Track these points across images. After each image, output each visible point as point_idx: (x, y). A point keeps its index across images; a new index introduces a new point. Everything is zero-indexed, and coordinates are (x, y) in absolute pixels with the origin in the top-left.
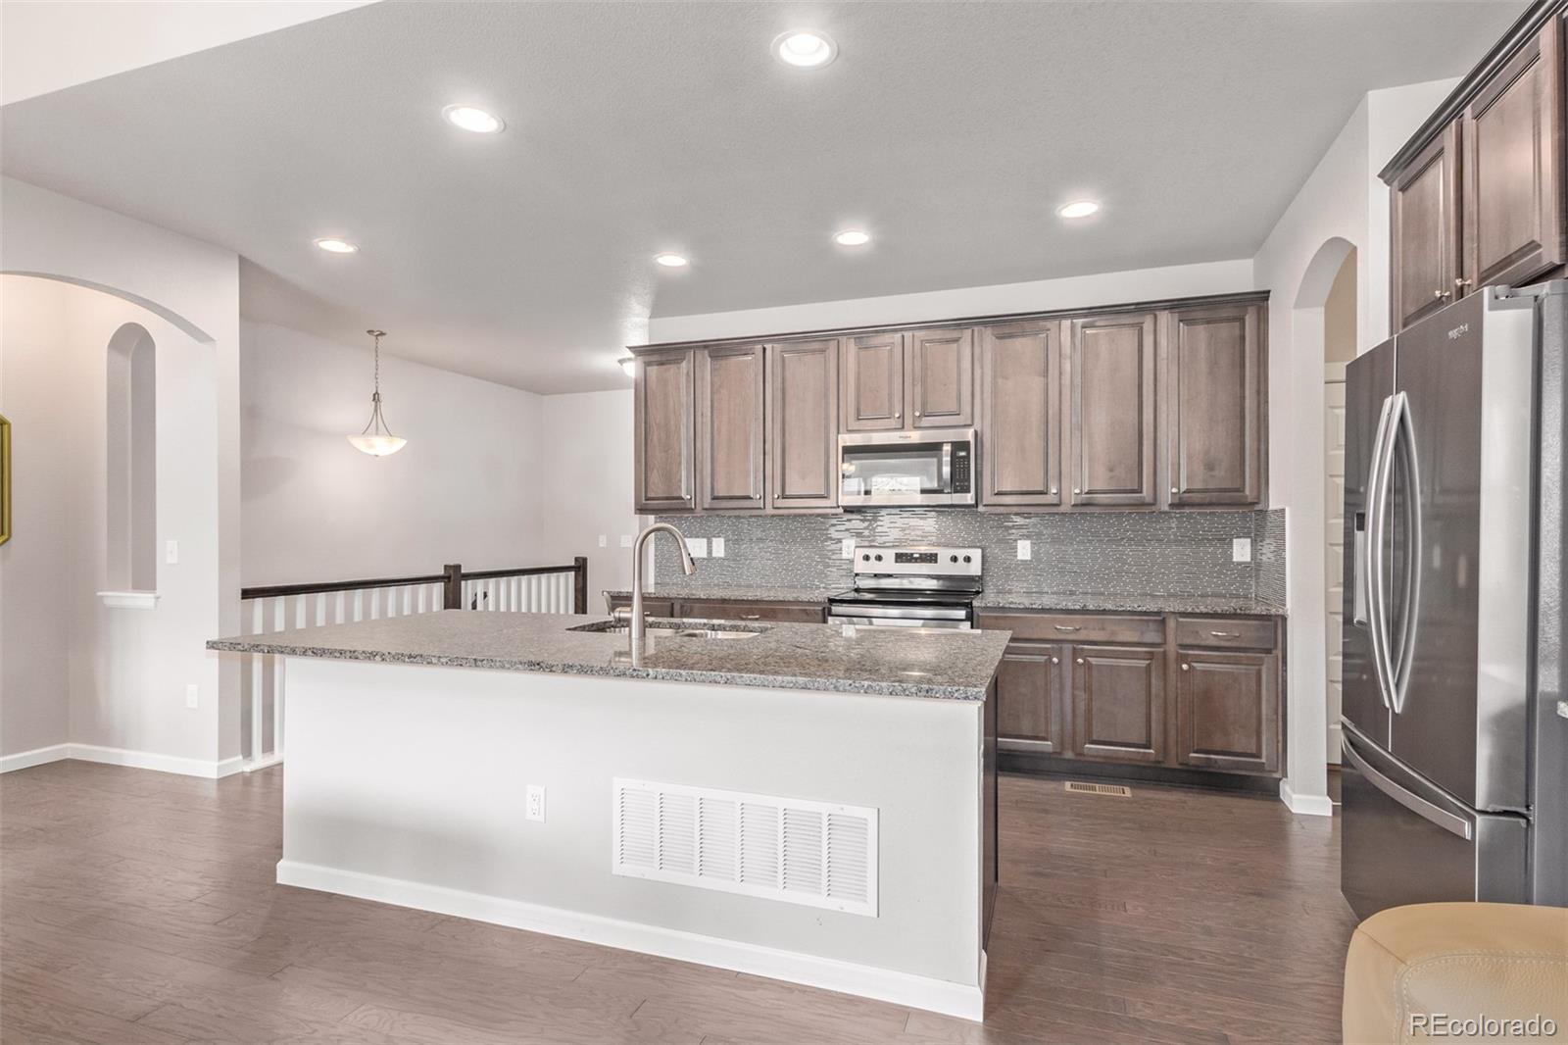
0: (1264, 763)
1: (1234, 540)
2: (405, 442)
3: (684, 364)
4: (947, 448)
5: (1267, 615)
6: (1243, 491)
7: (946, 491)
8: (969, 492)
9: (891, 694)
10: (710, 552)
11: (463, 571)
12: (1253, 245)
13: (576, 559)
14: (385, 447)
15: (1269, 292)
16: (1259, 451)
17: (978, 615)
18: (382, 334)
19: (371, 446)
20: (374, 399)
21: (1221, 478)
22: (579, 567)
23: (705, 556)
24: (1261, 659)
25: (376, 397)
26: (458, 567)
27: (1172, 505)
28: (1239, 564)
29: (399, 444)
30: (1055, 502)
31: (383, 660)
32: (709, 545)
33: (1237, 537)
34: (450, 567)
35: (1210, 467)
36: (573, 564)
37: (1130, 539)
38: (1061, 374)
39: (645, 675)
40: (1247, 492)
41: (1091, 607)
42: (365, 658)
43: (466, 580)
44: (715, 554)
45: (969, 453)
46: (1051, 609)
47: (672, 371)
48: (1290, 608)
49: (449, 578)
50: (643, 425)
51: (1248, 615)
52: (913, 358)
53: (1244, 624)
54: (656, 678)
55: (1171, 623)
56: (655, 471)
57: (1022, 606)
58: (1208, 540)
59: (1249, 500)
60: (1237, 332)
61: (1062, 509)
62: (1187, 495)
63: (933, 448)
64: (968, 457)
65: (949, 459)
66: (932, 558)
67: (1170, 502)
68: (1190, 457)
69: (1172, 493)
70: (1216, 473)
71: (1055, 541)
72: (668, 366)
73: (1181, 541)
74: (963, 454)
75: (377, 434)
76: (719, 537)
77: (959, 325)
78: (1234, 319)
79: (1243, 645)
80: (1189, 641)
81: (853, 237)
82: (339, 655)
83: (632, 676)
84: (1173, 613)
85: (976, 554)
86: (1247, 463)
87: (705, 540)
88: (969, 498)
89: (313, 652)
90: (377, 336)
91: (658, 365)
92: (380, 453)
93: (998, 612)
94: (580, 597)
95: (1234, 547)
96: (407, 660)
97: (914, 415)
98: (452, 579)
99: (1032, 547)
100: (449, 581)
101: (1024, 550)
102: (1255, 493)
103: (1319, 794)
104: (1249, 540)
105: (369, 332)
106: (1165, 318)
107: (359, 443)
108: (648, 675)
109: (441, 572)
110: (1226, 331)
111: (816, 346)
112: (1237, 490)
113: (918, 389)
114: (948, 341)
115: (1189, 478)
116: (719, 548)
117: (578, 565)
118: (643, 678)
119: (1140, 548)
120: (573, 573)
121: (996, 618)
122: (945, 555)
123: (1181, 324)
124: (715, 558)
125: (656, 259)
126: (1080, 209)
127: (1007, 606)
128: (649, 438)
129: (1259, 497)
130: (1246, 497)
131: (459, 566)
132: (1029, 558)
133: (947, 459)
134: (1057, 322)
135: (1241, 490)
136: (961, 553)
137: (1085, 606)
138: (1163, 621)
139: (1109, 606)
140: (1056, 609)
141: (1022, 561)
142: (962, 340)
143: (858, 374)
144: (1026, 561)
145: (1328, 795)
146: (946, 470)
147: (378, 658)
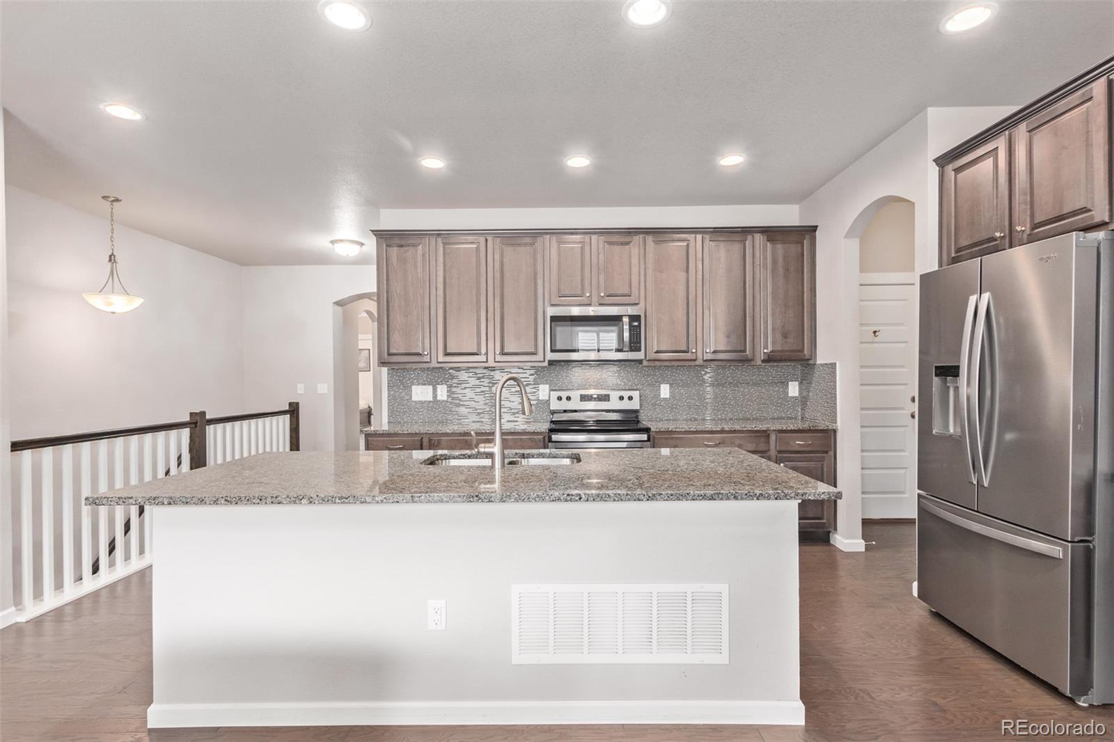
0: (824, 523)
1: (790, 383)
2: (142, 301)
3: (420, 247)
4: (626, 320)
5: (826, 430)
6: (803, 351)
7: (624, 350)
8: (640, 351)
9: (776, 499)
10: (435, 395)
11: (208, 417)
12: (801, 196)
13: (290, 404)
14: (121, 304)
15: (817, 227)
16: (811, 326)
17: (654, 437)
18: (117, 200)
19: (110, 304)
20: (110, 260)
21: (791, 344)
22: (293, 411)
23: (431, 399)
24: (824, 457)
25: (112, 258)
26: (203, 413)
27: (763, 361)
28: (792, 397)
29: (138, 302)
30: (693, 358)
31: (311, 502)
32: (435, 390)
33: (792, 381)
34: (196, 414)
35: (785, 336)
36: (287, 408)
37: (730, 383)
38: (696, 271)
39: (577, 498)
40: (806, 352)
41: (727, 429)
42: (290, 502)
43: (208, 425)
44: (439, 398)
45: (640, 324)
46: (702, 431)
47: (410, 252)
48: (839, 425)
49: (196, 423)
50: (385, 293)
51: (817, 430)
52: (598, 254)
53: (814, 436)
54: (588, 500)
55: (773, 437)
56: (396, 332)
57: (683, 430)
58: (775, 382)
59: (807, 357)
60: (800, 251)
61: (697, 363)
62: (772, 354)
63: (615, 320)
64: (639, 326)
65: (628, 327)
66: (606, 398)
67: (762, 358)
68: (773, 329)
69: (764, 352)
70: (789, 340)
71: (685, 385)
72: (407, 248)
73: (759, 384)
74: (636, 324)
75: (113, 292)
76: (442, 384)
77: (629, 233)
78: (798, 243)
79: (814, 449)
80: (783, 449)
81: (578, 161)
82: (258, 501)
83: (566, 500)
84: (775, 430)
85: (636, 394)
86: (805, 334)
87: (431, 387)
88: (639, 355)
89: (226, 500)
90: (113, 201)
91: (398, 246)
92: (117, 311)
93: (667, 435)
94: (294, 435)
95: (790, 387)
96: (337, 501)
97: (599, 296)
98: (198, 424)
99: (670, 389)
100: (196, 426)
101: (665, 391)
102: (810, 353)
103: (858, 539)
104: (797, 383)
105: (103, 197)
106: (758, 236)
107: (97, 301)
108: (580, 499)
109: (187, 419)
110: (793, 249)
111: (527, 240)
112: (800, 351)
113: (602, 277)
114: (622, 244)
115: (773, 343)
116: (442, 393)
117: (292, 409)
118: (577, 501)
119: (736, 389)
120: (289, 416)
121: (666, 439)
122: (614, 395)
123: (768, 243)
124: (439, 401)
125: (420, 161)
126: (732, 160)
127: (674, 430)
128: (391, 305)
129: (811, 356)
130: (805, 355)
131: (205, 413)
132: (668, 397)
133: (626, 327)
134: (694, 235)
135: (802, 351)
136: (626, 394)
137: (723, 428)
138: (769, 435)
139: (738, 428)
140: (705, 431)
141: (664, 398)
142: (631, 244)
143: (559, 262)
144: (666, 398)
145: (863, 539)
146: (626, 335)
147: (304, 501)
